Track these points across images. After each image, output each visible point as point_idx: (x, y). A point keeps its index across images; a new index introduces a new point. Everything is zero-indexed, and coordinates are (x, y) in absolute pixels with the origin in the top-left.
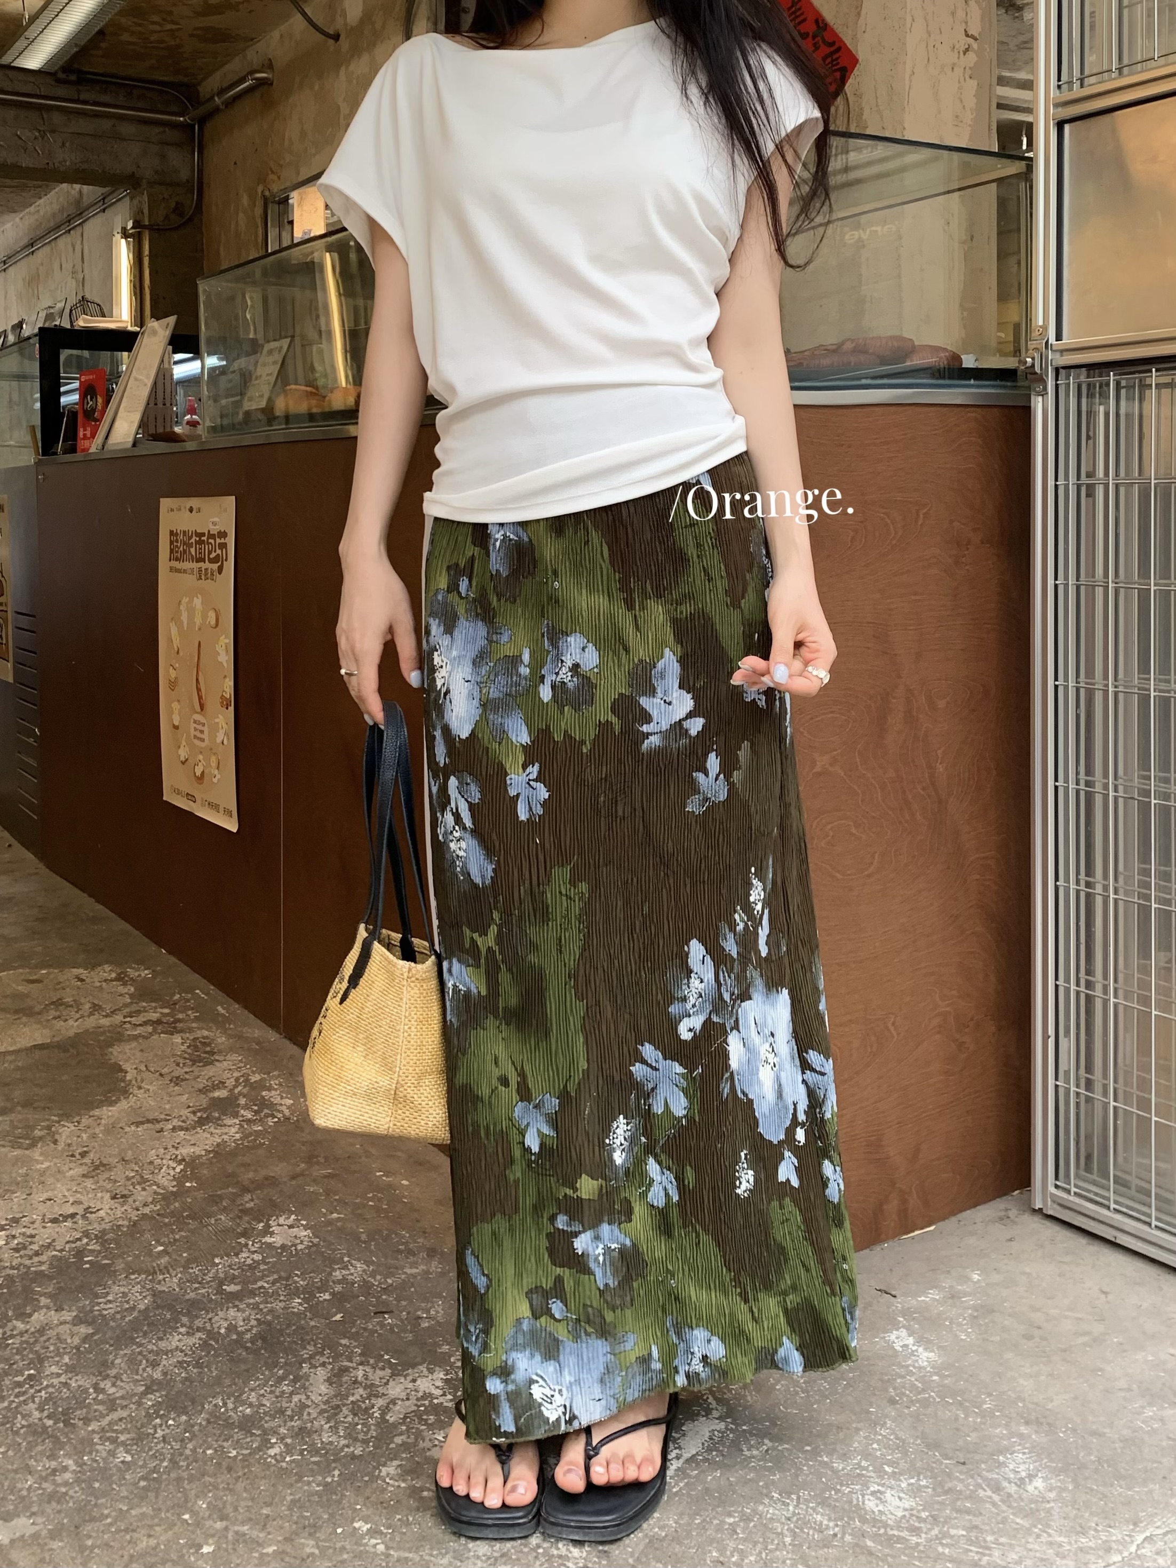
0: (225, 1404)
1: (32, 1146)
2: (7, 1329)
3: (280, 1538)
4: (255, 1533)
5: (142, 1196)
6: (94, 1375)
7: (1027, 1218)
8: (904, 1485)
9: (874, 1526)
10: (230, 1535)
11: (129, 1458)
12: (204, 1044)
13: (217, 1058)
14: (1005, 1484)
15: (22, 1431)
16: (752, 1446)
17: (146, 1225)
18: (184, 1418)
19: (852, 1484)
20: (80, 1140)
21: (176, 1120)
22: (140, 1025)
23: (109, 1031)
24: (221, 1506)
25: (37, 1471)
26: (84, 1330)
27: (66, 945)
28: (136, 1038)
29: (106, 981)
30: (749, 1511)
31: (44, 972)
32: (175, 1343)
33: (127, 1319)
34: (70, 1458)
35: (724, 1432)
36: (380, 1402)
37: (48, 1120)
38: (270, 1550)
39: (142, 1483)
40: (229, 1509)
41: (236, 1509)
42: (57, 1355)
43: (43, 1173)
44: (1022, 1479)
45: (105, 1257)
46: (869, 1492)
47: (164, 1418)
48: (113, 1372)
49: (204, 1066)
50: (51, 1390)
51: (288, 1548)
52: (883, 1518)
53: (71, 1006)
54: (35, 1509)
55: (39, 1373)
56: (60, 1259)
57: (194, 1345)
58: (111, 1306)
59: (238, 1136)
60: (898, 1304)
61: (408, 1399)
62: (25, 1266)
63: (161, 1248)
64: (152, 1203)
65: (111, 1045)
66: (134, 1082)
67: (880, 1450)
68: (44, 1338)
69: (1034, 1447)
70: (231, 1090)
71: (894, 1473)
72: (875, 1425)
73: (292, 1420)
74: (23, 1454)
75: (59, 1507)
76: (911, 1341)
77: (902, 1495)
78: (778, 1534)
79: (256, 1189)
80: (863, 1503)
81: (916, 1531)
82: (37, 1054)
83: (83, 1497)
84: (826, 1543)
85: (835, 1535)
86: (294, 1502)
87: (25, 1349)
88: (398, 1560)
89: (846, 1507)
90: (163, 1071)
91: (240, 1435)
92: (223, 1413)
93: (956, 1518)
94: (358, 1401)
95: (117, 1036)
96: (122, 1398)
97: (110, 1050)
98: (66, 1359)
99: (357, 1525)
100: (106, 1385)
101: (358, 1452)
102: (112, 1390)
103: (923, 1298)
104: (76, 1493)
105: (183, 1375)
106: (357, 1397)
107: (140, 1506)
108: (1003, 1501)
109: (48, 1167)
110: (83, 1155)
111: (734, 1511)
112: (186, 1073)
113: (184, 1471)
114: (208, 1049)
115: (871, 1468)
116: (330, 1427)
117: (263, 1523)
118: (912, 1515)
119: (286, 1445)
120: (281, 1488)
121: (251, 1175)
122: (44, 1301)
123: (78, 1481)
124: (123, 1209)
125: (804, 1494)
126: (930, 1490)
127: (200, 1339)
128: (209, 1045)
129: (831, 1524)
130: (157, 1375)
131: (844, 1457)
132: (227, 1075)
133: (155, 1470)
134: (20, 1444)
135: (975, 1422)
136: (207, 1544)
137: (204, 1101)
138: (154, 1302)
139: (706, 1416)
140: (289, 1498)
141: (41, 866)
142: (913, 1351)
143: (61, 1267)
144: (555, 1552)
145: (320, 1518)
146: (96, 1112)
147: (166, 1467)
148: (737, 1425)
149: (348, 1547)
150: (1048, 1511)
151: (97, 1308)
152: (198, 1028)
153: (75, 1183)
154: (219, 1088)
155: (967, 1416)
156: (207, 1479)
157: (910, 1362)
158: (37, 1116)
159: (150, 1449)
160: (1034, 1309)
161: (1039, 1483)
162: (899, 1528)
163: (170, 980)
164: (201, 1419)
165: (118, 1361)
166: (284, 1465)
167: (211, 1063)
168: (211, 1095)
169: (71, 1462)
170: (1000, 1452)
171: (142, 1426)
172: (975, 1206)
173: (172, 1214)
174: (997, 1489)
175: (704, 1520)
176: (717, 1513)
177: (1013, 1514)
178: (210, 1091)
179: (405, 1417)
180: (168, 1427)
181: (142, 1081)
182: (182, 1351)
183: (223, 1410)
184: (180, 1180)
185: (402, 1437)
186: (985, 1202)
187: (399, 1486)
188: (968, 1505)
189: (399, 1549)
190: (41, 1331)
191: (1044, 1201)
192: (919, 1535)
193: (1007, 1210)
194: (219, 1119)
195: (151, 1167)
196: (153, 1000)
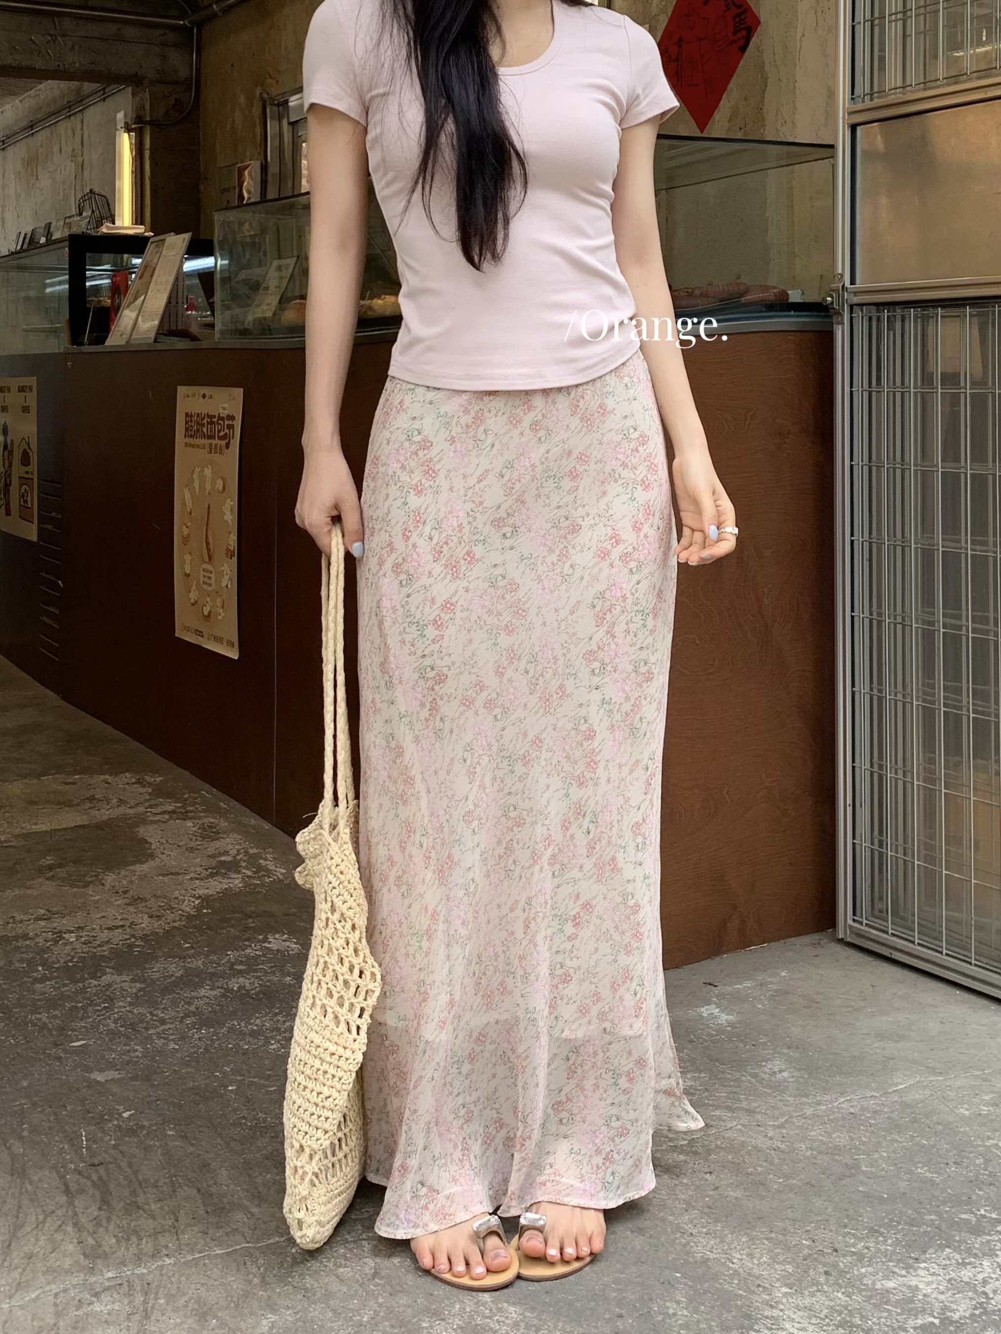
0: (239, 1024)
1: (86, 885)
2: (86, 984)
5: (171, 916)
6: (148, 1007)
7: (833, 945)
10: (246, 1082)
11: (177, 1047)
12: (211, 827)
13: (221, 836)
14: (762, 1074)
15: (105, 1033)
17: (176, 933)
18: (212, 1030)
20: (121, 883)
21: (193, 874)
22: (159, 814)
23: (135, 817)
24: (239, 1070)
25: (117, 1051)
26: (138, 985)
27: (92, 758)
28: (156, 822)
29: (128, 784)
31: (77, 777)
32: (202, 994)
33: (168, 981)
34: (138, 1046)
37: (95, 871)
40: (245, 1071)
41: (249, 1072)
43: (96, 902)
44: (774, 1073)
45: (149, 949)
47: (199, 1029)
48: (162, 1006)
49: (211, 841)
50: (121, 1014)
53: (102, 800)
54: (118, 1067)
55: (111, 1005)
56: (116, 949)
57: (216, 995)
58: (155, 974)
59: (240, 885)
60: (717, 990)
62: (92, 952)
63: (188, 945)
64: (179, 920)
65: (137, 827)
66: (158, 850)
68: (113, 988)
69: (788, 1058)
70: (234, 857)
73: (285, 1032)
74: (107, 1043)
75: (134, 1067)
76: (717, 1011)
79: (256, 917)
82: (81, 831)
83: (149, 1063)
87: (100, 994)
90: (180, 844)
91: (250, 1039)
93: (724, 1088)
95: (142, 820)
96: (169, 1019)
97: (137, 829)
98: (129, 999)
100: (159, 1012)
102: (162, 1015)
103: (736, 987)
104: (144, 1062)
105: (210, 1009)
108: (757, 1081)
109: (100, 899)
110: (125, 892)
112: (198, 845)
113: (214, 1054)
114: (214, 830)
119: (281, 1044)
121: (252, 909)
122: (108, 970)
123: (144, 1056)
124: (158, 923)
126: (706, 1078)
127: (220, 992)
128: (215, 827)
130: (192, 1008)
132: (230, 847)
133: (194, 1053)
134: (104, 1039)
135: (749, 1048)
136: (232, 1086)
137: (213, 863)
138: (186, 973)
141: (62, 701)
142: (717, 1015)
143: (116, 953)
146: (132, 868)
147: (202, 1052)
150: (786, 1086)
151: (146, 975)
152: (205, 817)
153: (121, 908)
154: (225, 855)
155: (745, 1046)
156: (229, 1058)
157: (712, 1022)
158: (86, 869)
159: (191, 1043)
160: (818, 993)
161: (785, 1074)
163: (180, 784)
164: (223, 1031)
165: (164, 1001)
167: (217, 839)
168: (219, 859)
170: (764, 1060)
171: (184, 1032)
172: (798, 936)
173: (195, 927)
174: (755, 1076)
177: (762, 1087)
178: (218, 857)
180: (202, 1033)
181: (164, 849)
182: (208, 998)
183: (238, 1027)
184: (198, 909)
188: (732, 1083)
190: (110, 985)
191: (845, 932)
193: (820, 940)
194: (225, 874)
195: (177, 901)
196: (169, 798)
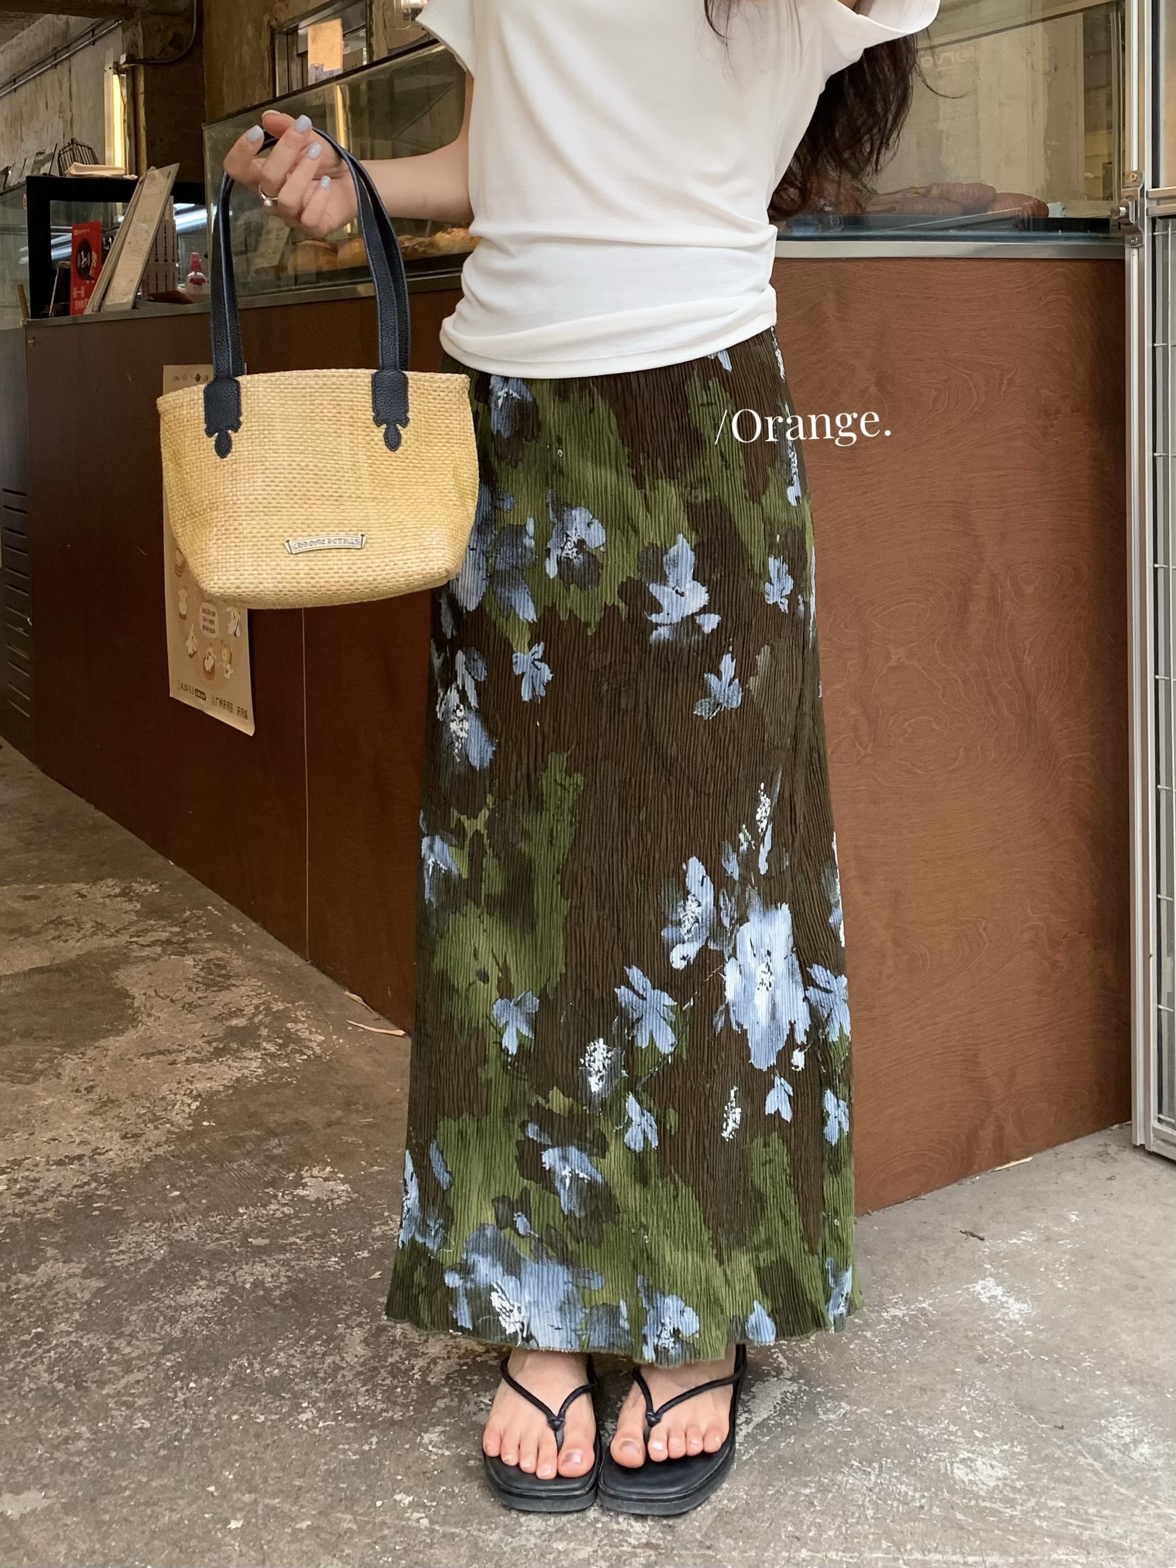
0: (251, 1365)
1: (34, 1079)
2: (12, 1283)
3: (313, 1512)
4: (287, 1507)
5: (154, 1135)
6: (107, 1333)
7: (1128, 1155)
8: (996, 1452)
9: (964, 1497)
10: (260, 1509)
11: (147, 1425)
12: (219, 966)
13: (234, 982)
14: (1108, 1451)
15: (30, 1395)
16: (828, 1410)
17: (159, 1168)
18: (207, 1380)
19: (939, 1451)
20: (85, 1073)
21: (190, 1051)
22: (148, 946)
23: (114, 953)
24: (249, 1477)
25: (47, 1439)
26: (95, 1283)
27: (64, 857)
28: (142, 960)
29: (109, 896)
30: (826, 1481)
31: (41, 887)
32: (193, 1299)
33: (142, 1271)
34: (83, 1425)
35: (796, 1395)
36: (420, 1363)
37: (50, 1051)
38: (304, 1525)
39: (162, 1452)
40: (258, 1480)
41: (265, 1481)
42: (67, 1311)
43: (46, 1110)
44: (1126, 1445)
45: (117, 1203)
46: (958, 1459)
47: (185, 1380)
48: (127, 1330)
49: (219, 991)
50: (60, 1350)
51: (323, 1523)
52: (974, 1488)
53: (72, 925)
54: (46, 1481)
55: (47, 1331)
56: (67, 1206)
57: (216, 1300)
58: (122, 1257)
59: (259, 1071)
60: (985, 1248)
61: (449, 1358)
62: (29, 1213)
63: (177, 1193)
64: (165, 1143)
65: (117, 968)
66: (142, 1009)
67: (969, 1413)
68: (53, 1292)
69: (1139, 1409)
70: (250, 1019)
71: (985, 1438)
72: (963, 1386)
73: (324, 1380)
74: (32, 1421)
75: (72, 1479)
76: (999, 1291)
77: (994, 1463)
78: (859, 1506)
79: (284, 1133)
80: (952, 1472)
81: (1010, 1503)
82: (37, 978)
83: (99, 1467)
84: (911, 1516)
85: (922, 1507)
86: (329, 1472)
87: (32, 1304)
88: (444, 1535)
89: (934, 1476)
90: (177, 996)
91: (268, 1399)
92: (249, 1375)
93: (1054, 1488)
94: (397, 1362)
95: (122, 958)
96: (139, 1358)
97: (116, 973)
98: (77, 1316)
99: (398, 1497)
100: (121, 1343)
101: (397, 1417)
102: (128, 1350)
103: (1014, 1241)
104: (91, 1464)
105: (204, 1332)
106: (396, 1358)
107: (160, 1477)
108: (1106, 1470)
109: (52, 1104)
110: (90, 1090)
111: (810, 1481)
112: (200, 998)
113: (207, 1439)
114: (223, 972)
115: (959, 1433)
116: (367, 1390)
117: (296, 1495)
118: (1005, 1485)
120: (314, 1457)
121: (277, 1116)
122: (50, 1252)
123: (93, 1450)
124: (134, 1150)
125: (887, 1462)
126: (1025, 1457)
127: (222, 1293)
128: (224, 967)
129: (918, 1495)
130: (177, 1333)
131: (930, 1421)
132: (245, 1001)
133: (176, 1437)
134: (28, 1410)
135: (1072, 1382)
136: (236, 1519)
137: (220, 1030)
138: (170, 1252)
139: (776, 1376)
140: (323, 1468)
141: (35, 768)
142: (1002, 1303)
143: (67, 1212)
144: (615, 1527)
145: (357, 1490)
146: (102, 1043)
147: (188, 1434)
148: (811, 1387)
149: (389, 1521)
150: (1156, 1480)
151: (108, 1259)
152: (212, 949)
153: (81, 1121)
154: (236, 1016)
155: (1063, 1377)
156: (233, 1447)
157: (998, 1315)
158: (37, 1048)
159: (171, 1414)
160: (1137, 1256)
161: (1145, 1449)
162: (992, 1499)
163: (180, 895)
164: (225, 1381)
165: (133, 1318)
166: (317, 1431)
167: (228, 988)
168: (228, 1023)
169: (84, 1429)
170: (1102, 1415)
171: (161, 1391)
172: (1072, 1139)
173: (189, 1156)
174: (1099, 1455)
175: (778, 1491)
176: (792, 1483)
177: (1117, 1484)
178: (227, 1019)
179: (448, 1378)
180: (190, 1390)
181: (152, 1008)
182: (202, 1306)
183: (248, 1371)
184: (196, 1118)
185: (445, 1400)
186: (1082, 1136)
187: (443, 1455)
188: (1067, 1474)
189: (443, 1524)
190: (49, 1285)
191: (1147, 1137)
192: (1013, 1507)
193: (1106, 1145)
194: (237, 1050)
195: (164, 1104)
196: (162, 918)
